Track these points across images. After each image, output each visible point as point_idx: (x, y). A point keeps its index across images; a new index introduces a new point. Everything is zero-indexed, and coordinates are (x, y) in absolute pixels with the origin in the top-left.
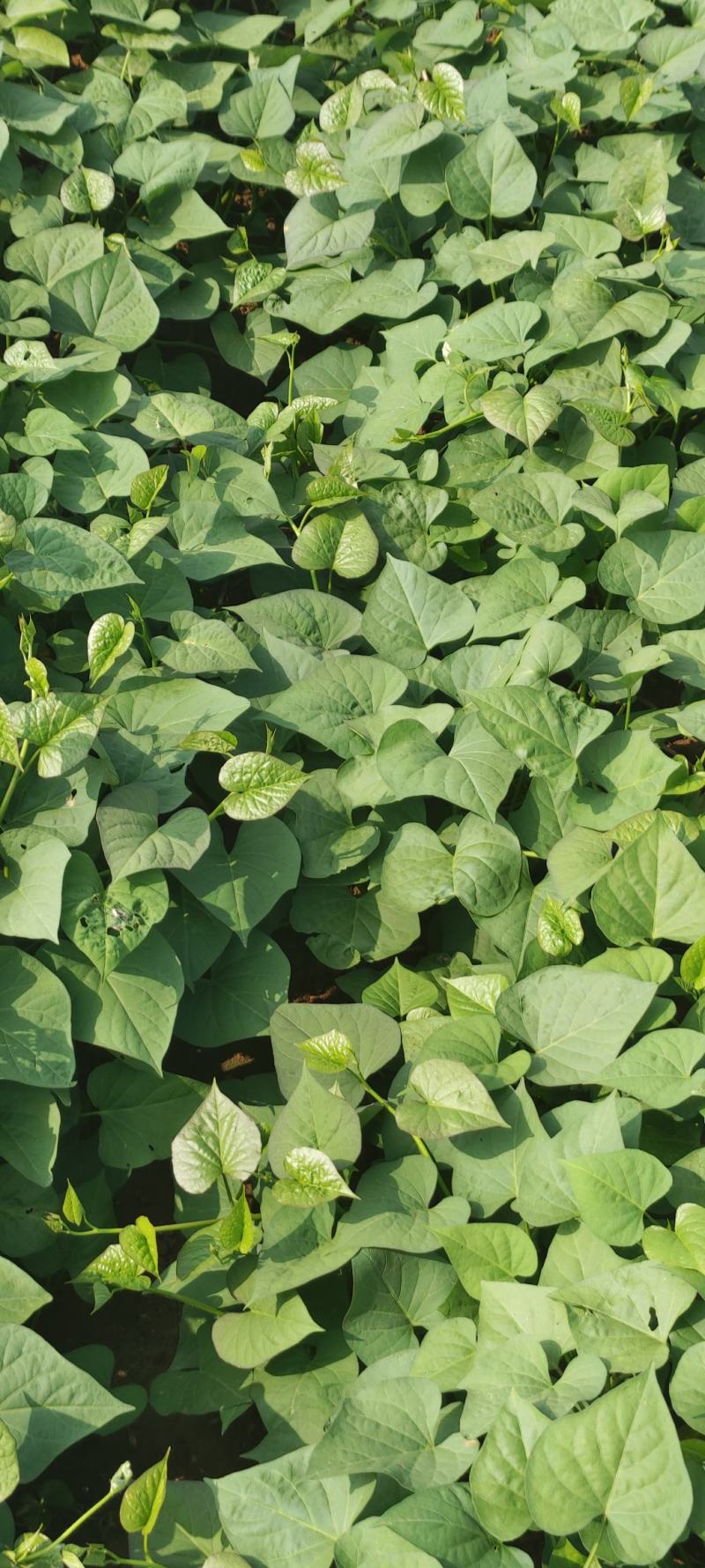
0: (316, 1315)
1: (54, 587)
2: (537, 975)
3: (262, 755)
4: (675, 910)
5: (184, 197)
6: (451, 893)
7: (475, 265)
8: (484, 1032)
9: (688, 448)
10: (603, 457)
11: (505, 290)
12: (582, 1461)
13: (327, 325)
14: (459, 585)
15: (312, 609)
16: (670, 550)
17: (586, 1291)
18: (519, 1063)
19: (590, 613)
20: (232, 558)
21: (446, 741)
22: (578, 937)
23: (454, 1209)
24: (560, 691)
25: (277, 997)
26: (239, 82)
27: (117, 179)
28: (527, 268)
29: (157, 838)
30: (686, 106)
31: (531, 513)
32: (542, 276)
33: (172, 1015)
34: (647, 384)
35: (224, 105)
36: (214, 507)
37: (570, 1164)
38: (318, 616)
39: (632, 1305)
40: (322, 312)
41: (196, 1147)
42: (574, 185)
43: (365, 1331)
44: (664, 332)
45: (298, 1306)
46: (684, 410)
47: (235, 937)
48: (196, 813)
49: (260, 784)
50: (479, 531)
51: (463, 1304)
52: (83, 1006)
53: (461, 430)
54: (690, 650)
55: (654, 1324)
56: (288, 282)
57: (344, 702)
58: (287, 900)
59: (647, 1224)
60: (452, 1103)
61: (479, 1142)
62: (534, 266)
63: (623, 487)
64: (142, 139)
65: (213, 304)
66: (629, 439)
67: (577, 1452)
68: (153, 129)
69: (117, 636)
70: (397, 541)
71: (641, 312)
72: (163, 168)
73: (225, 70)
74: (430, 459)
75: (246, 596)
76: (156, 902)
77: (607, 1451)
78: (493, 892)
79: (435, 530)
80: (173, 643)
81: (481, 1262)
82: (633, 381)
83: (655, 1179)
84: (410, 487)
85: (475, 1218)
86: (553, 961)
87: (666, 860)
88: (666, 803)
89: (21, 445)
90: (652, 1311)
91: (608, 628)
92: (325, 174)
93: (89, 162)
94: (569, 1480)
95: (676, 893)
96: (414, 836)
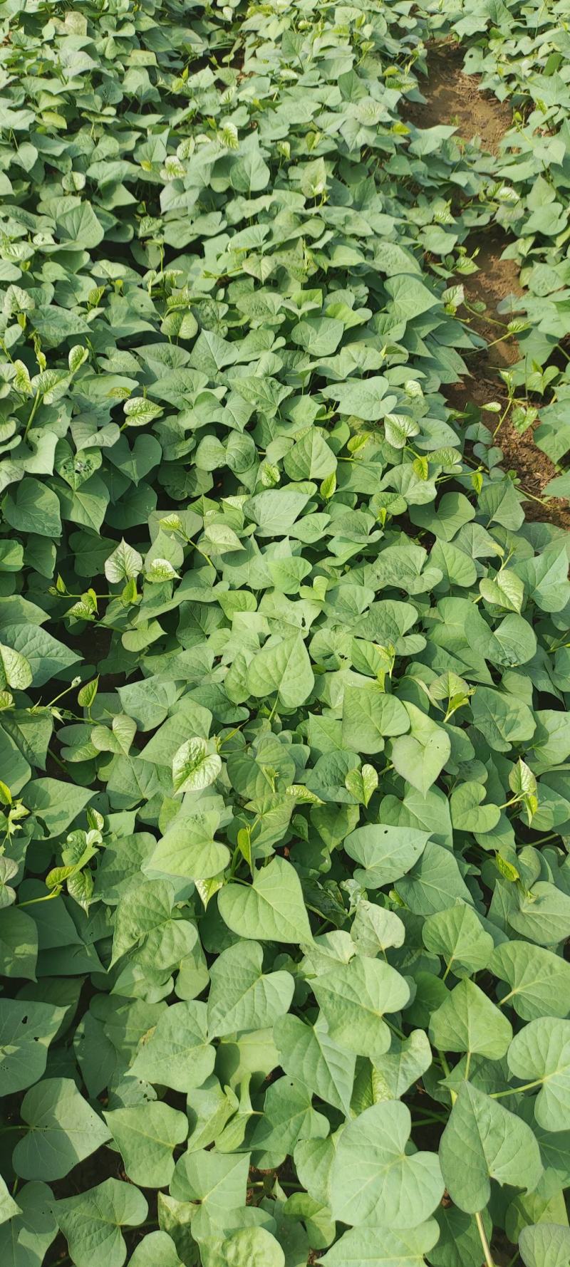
0: (164, 628)
1: (55, 334)
2: (261, 494)
3: (141, 399)
4: (320, 466)
5: (118, 187)
6: (224, 463)
7: (242, 210)
8: (237, 517)
9: (331, 287)
10: (295, 289)
11: (255, 219)
12: (270, 668)
13: (180, 244)
14: (233, 343)
15: (169, 351)
16: (322, 326)
17: (275, 614)
18: (252, 528)
19: (287, 352)
20: (134, 329)
21: (224, 402)
22: (278, 479)
23: (224, 585)
24: (271, 379)
25: (152, 508)
26: (141, 141)
27: (88, 178)
28: (264, 210)
29: (97, 435)
30: (335, 147)
31: (263, 309)
32: (269, 214)
33: (104, 510)
34: (314, 256)
35: (136, 149)
36: (126, 308)
37: (271, 564)
38: (171, 354)
39: (295, 617)
40: (178, 239)
41: (115, 564)
42: (287, 180)
43: (185, 637)
44: (322, 236)
45: (157, 625)
46: (330, 268)
47: (133, 483)
48: (115, 425)
49: (141, 412)
50: (241, 323)
51: (227, 623)
52: (65, 506)
53: (233, 279)
54: (329, 365)
55: (304, 625)
56: (163, 226)
57: (181, 388)
58: (156, 469)
59: (301, 585)
60: (222, 542)
61: (233, 557)
62: (267, 209)
63: (303, 299)
64: (100, 161)
65: (131, 236)
66: (306, 280)
67: (268, 665)
68: (104, 157)
69: (81, 356)
70: (206, 325)
71: (313, 228)
72: (108, 174)
73: (137, 135)
74: (221, 292)
75: (140, 344)
76: (97, 462)
77: (280, 664)
78: (243, 463)
79: (223, 321)
80: (106, 360)
81: (234, 606)
82: (308, 255)
83: (305, 567)
84: (212, 302)
85: (232, 588)
86: (268, 488)
87: (317, 444)
88: (317, 423)
89: (40, 277)
90: (303, 619)
91: (295, 358)
92: (177, 170)
93: (75, 169)
94: (264, 676)
95: (319, 460)
96: (210, 441)
